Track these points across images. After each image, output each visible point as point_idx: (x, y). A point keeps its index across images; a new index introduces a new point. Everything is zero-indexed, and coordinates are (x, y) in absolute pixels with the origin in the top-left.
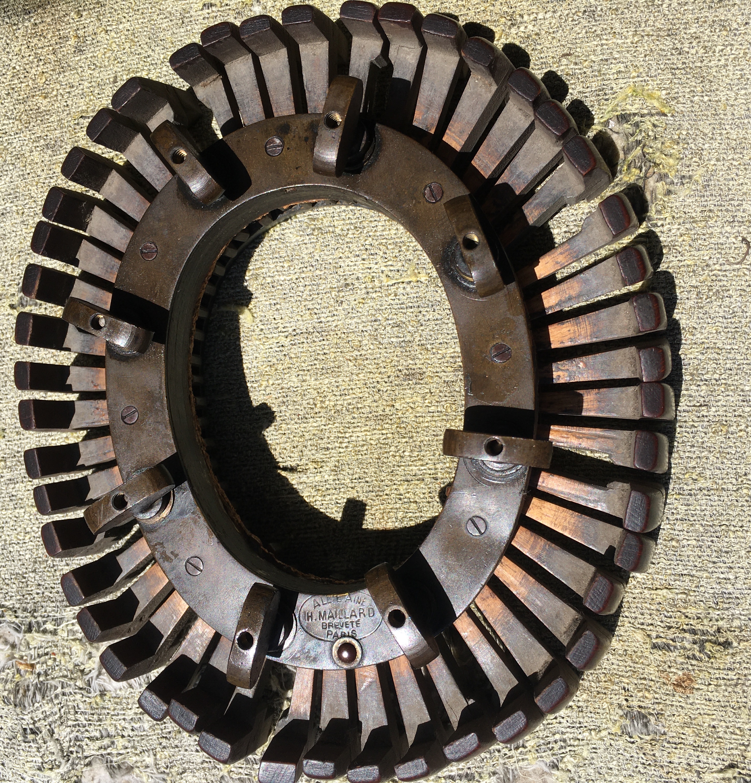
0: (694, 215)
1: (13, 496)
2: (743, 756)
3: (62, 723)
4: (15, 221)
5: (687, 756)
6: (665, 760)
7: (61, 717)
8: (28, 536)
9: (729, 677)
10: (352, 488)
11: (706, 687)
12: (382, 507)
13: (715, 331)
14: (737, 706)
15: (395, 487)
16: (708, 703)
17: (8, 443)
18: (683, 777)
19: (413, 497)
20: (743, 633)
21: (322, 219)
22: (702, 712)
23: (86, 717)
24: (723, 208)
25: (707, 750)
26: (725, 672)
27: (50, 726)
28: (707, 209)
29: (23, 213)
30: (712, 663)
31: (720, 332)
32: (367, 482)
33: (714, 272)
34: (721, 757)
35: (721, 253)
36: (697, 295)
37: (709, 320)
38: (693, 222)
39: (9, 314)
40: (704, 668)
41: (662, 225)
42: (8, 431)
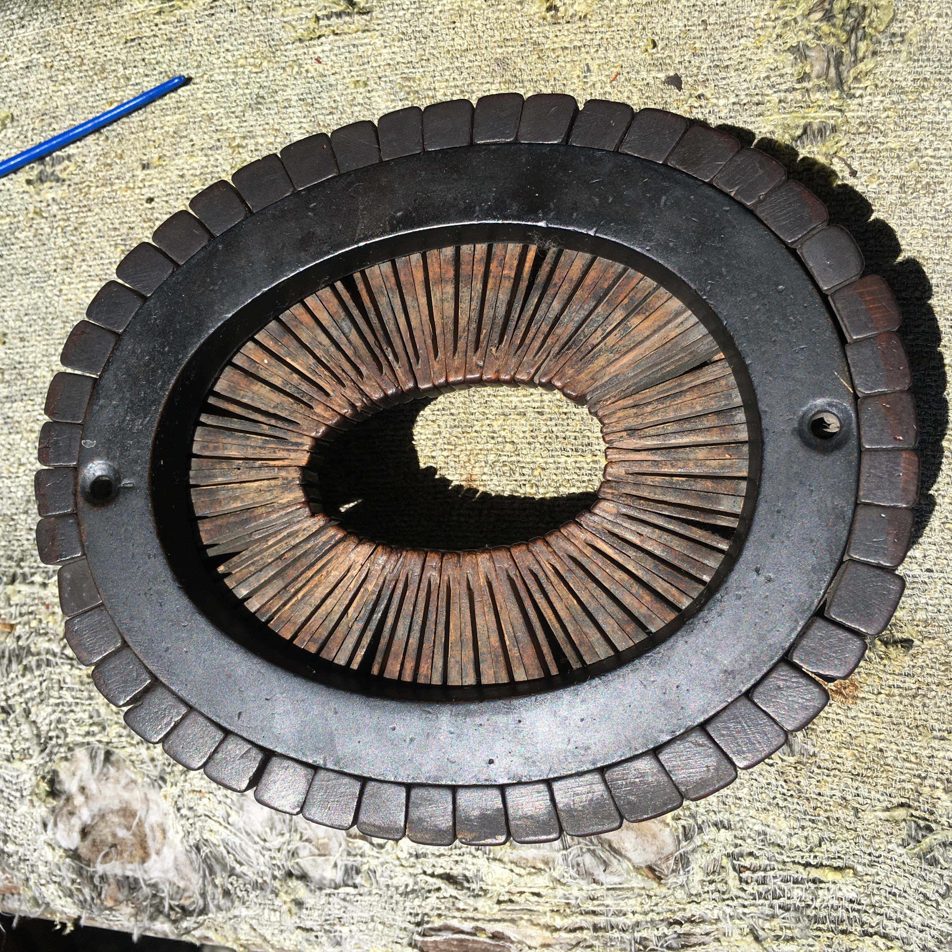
0: (904, 84)
1: (8, 417)
2: (917, 792)
3: (42, 701)
4: (42, 77)
5: (842, 786)
6: (811, 790)
7: (41, 693)
8: (22, 468)
9: (906, 685)
10: (433, 421)
11: (874, 697)
12: (469, 447)
13: (920, 236)
14: (914, 724)
15: (488, 422)
16: (875, 718)
17: (8, 351)
18: (835, 815)
19: (509, 435)
20: (929, 628)
21: (420, 80)
22: (866, 729)
23: (73, 693)
24: (943, 78)
25: (870, 780)
26: (900, 678)
27: (27, 703)
28: (921, 77)
29: (52, 67)
30: (885, 665)
31: (927, 238)
32: (452, 414)
33: (925, 159)
34: (888, 791)
35: (935, 135)
36: (901, 188)
37: (914, 221)
38: (902, 93)
39: (24, 192)
40: (873, 672)
41: (861, 96)
42: (10, 336)
